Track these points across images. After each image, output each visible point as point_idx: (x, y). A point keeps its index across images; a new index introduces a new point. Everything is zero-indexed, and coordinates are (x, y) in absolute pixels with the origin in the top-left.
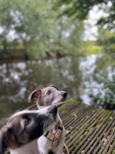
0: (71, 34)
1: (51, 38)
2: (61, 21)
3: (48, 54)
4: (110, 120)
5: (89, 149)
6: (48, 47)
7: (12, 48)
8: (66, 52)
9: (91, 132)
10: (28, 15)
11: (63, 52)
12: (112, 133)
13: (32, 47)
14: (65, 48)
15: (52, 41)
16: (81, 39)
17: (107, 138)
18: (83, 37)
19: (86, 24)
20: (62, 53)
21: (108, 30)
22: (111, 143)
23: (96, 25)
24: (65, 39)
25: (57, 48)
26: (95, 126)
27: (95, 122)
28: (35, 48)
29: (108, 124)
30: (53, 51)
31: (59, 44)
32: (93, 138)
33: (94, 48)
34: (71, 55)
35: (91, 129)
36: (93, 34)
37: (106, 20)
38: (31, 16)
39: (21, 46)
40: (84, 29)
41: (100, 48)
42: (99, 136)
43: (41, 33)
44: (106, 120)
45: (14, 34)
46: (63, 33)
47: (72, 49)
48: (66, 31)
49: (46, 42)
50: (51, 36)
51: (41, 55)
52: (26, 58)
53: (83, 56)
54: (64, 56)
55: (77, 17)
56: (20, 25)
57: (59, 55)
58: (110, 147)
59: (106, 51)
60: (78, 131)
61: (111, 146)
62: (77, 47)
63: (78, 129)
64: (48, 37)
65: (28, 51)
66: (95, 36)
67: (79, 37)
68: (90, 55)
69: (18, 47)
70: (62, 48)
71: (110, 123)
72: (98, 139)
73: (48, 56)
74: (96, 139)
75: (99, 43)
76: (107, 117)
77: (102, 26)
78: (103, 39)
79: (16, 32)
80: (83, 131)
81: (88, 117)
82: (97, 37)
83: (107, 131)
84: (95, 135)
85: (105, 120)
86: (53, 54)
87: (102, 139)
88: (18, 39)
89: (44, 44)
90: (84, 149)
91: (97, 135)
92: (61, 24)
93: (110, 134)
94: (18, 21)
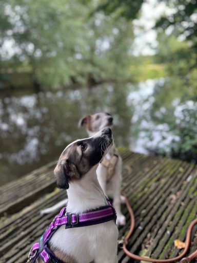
0: (111, 44)
1: (77, 52)
2: (94, 22)
3: (73, 79)
4: (180, 172)
5: (152, 208)
6: (74, 68)
7: (10, 71)
8: (104, 75)
9: (152, 188)
10: (37, 12)
11: (99, 76)
12: (183, 188)
13: (46, 70)
14: (102, 69)
15: (79, 56)
16: (129, 53)
17: (176, 194)
18: (133, 50)
19: (136, 26)
20: (97, 78)
21: (173, 37)
22: (183, 201)
23: (153, 28)
24: (100, 53)
25: (89, 69)
26: (159, 180)
27: (159, 176)
28: (50, 70)
29: (176, 177)
30: (82, 75)
31: (91, 62)
32: (156, 195)
33: (151, 67)
34: (113, 81)
35: (153, 184)
36: (149, 44)
37: (171, 20)
38: (43, 16)
39: (26, 68)
40: (133, 36)
41: (160, 68)
42: (165, 192)
43: (60, 44)
44: (175, 173)
45: (13, 47)
46: (98, 42)
48: (103, 40)
49: (70, 59)
50: (77, 49)
51: (62, 83)
52: (36, 88)
53: (133, 82)
54: (101, 82)
55: (123, 15)
56: (22, 30)
57: (93, 82)
58: (180, 205)
59: (171, 72)
60: (135, 188)
61: (183, 204)
62: (123, 66)
63: (133, 186)
64: (73, 52)
65: (39, 75)
66: (152, 48)
67: (125, 49)
68: (145, 80)
69: (20, 70)
70: (97, 70)
71: (179, 176)
72: (164, 196)
73: (75, 84)
74: (161, 197)
75: (160, 59)
76: (175, 169)
77: (164, 29)
78: (165, 52)
79: (16, 42)
80: (141, 187)
81: (147, 170)
82: (155, 49)
83: (176, 185)
84: (158, 192)
85: (172, 172)
86: (83, 81)
87: (168, 195)
88: (20, 56)
89: (67, 63)
90: (145, 208)
91: (161, 192)
92: (93, 27)
93: (180, 189)
94: (19, 24)
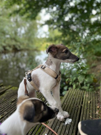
3: (4, 47)
8: (22, 47)
11: (19, 47)
14: (21, 44)
15: (8, 36)
16: (35, 37)
18: (37, 35)
25: (13, 43)
30: (10, 46)
33: (46, 44)
36: (45, 33)
47: (28, 44)
54: (21, 50)
57: (16, 50)
66: (46, 35)
67: (33, 34)
70: (18, 44)
